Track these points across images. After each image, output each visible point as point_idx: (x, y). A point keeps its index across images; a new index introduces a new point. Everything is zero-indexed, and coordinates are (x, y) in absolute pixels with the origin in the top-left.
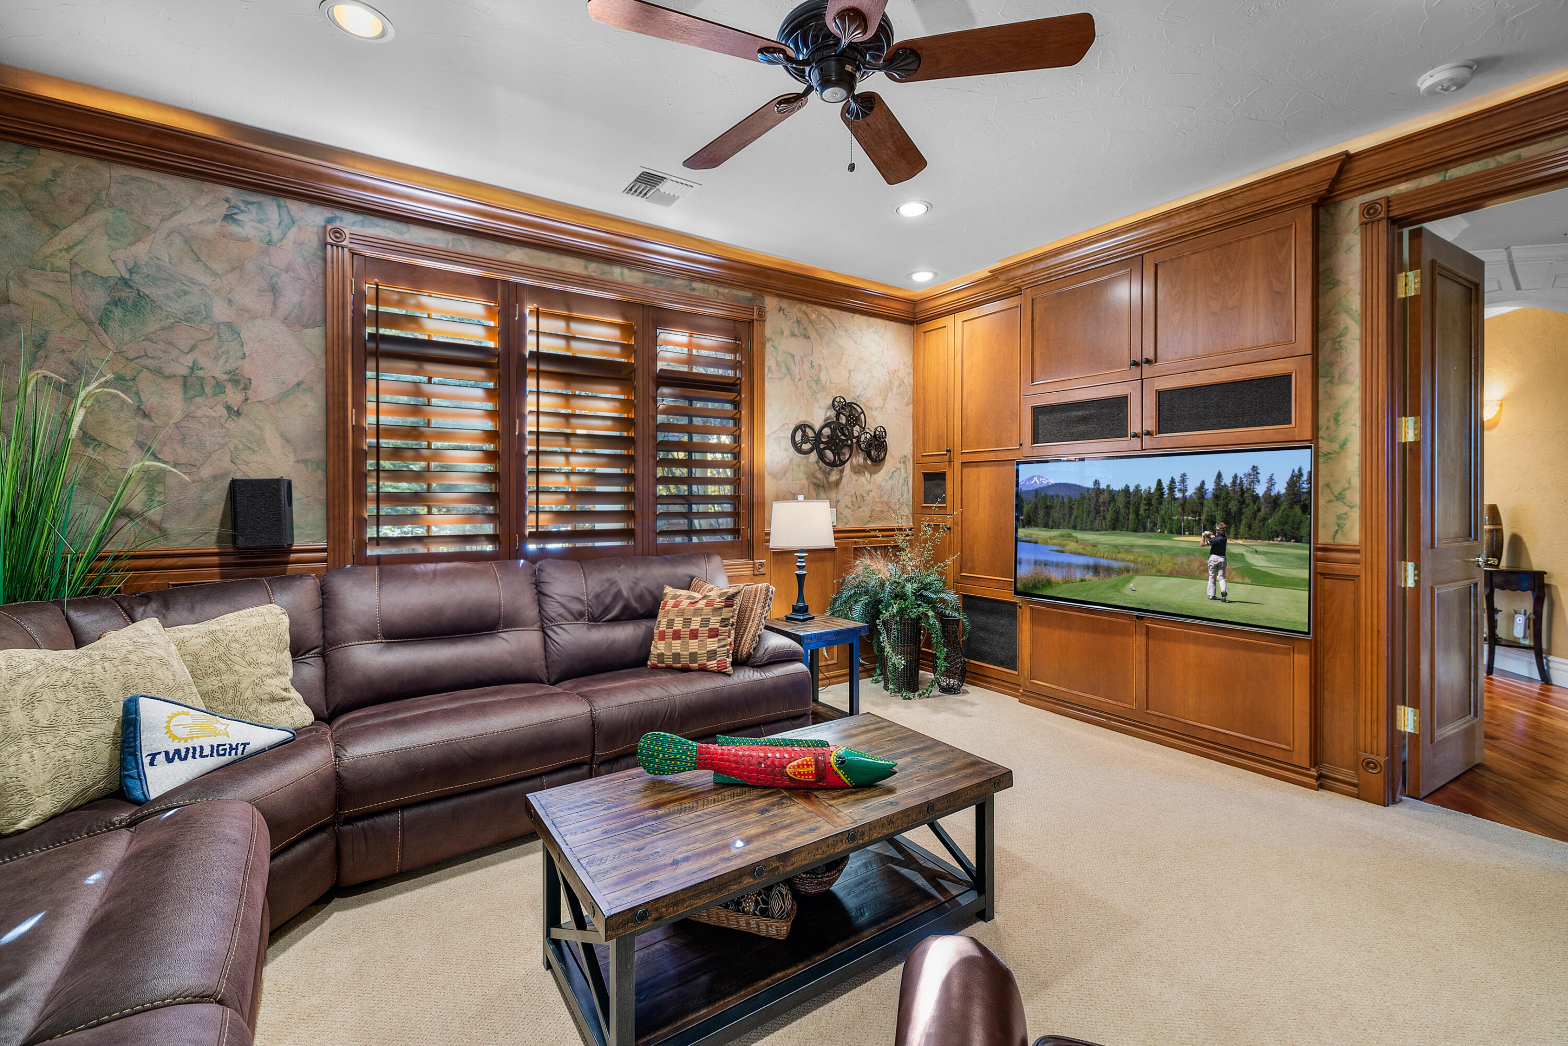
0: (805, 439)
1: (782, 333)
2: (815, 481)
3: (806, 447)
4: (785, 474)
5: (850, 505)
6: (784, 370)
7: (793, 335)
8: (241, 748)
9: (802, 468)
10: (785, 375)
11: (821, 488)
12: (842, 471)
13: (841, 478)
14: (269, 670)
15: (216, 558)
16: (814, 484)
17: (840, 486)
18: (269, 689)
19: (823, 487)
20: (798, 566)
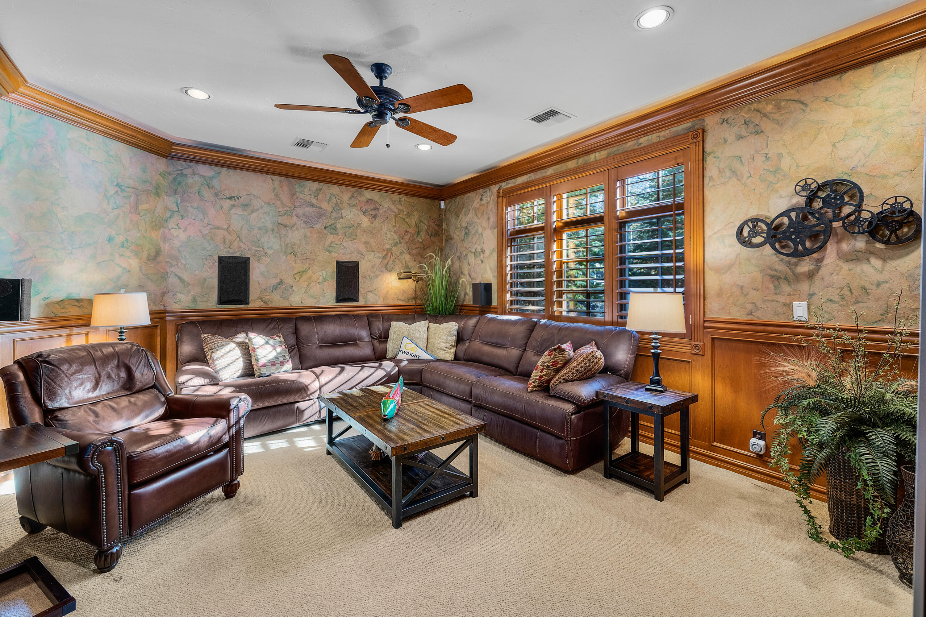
0: (754, 232)
1: (725, 141)
2: (772, 273)
3: (758, 240)
4: (729, 269)
5: (837, 298)
6: (728, 173)
7: (740, 137)
8: (418, 357)
9: (753, 261)
10: (730, 178)
11: (781, 281)
12: (820, 261)
13: (819, 268)
14: (443, 341)
15: (478, 308)
16: (772, 276)
17: (816, 278)
18: (441, 346)
19: (786, 278)
20: (653, 346)
